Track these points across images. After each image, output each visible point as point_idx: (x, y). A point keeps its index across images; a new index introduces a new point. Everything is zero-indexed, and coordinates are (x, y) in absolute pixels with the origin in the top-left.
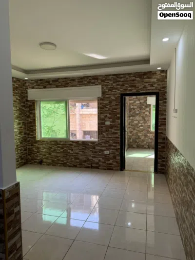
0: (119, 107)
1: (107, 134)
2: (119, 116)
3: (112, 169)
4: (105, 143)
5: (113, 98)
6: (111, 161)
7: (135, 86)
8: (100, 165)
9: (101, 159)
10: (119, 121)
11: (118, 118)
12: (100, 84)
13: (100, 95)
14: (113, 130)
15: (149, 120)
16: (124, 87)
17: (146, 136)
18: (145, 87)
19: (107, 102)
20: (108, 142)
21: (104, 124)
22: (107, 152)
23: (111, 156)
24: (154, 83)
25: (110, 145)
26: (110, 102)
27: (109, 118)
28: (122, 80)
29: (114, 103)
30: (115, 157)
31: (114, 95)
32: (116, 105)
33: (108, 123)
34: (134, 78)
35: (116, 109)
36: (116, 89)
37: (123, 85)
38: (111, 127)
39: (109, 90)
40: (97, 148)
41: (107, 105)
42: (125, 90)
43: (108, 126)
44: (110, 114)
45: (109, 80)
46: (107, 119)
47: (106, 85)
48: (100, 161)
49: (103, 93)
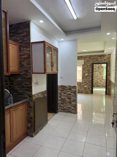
0: (91, 68)
1: (86, 79)
2: (91, 72)
3: (88, 93)
4: (85, 83)
5: (89, 65)
6: (87, 90)
7: (98, 60)
8: (83, 92)
9: (83, 89)
10: (91, 74)
11: (90, 73)
12: (83, 59)
13: (83, 64)
14: (88, 78)
15: (103, 74)
16: (93, 61)
17: (101, 81)
18: (102, 61)
19: (86, 66)
20: (86, 82)
21: (85, 75)
22: (86, 86)
23: (87, 88)
24: (106, 59)
25: (87, 84)
26: (87, 66)
27: (87, 73)
28: (93, 58)
29: (89, 67)
30: (89, 88)
31: (89, 63)
32: (90, 67)
33: (86, 75)
34: (97, 57)
35: (90, 69)
36: (90, 61)
37: (93, 60)
38: (88, 76)
39: (87, 62)
40: (81, 85)
41: (86, 67)
42: (94, 62)
43: (86, 76)
44: (87, 71)
45: (87, 58)
46: (86, 73)
47: (86, 60)
48: (83, 90)
49: (85, 63)
